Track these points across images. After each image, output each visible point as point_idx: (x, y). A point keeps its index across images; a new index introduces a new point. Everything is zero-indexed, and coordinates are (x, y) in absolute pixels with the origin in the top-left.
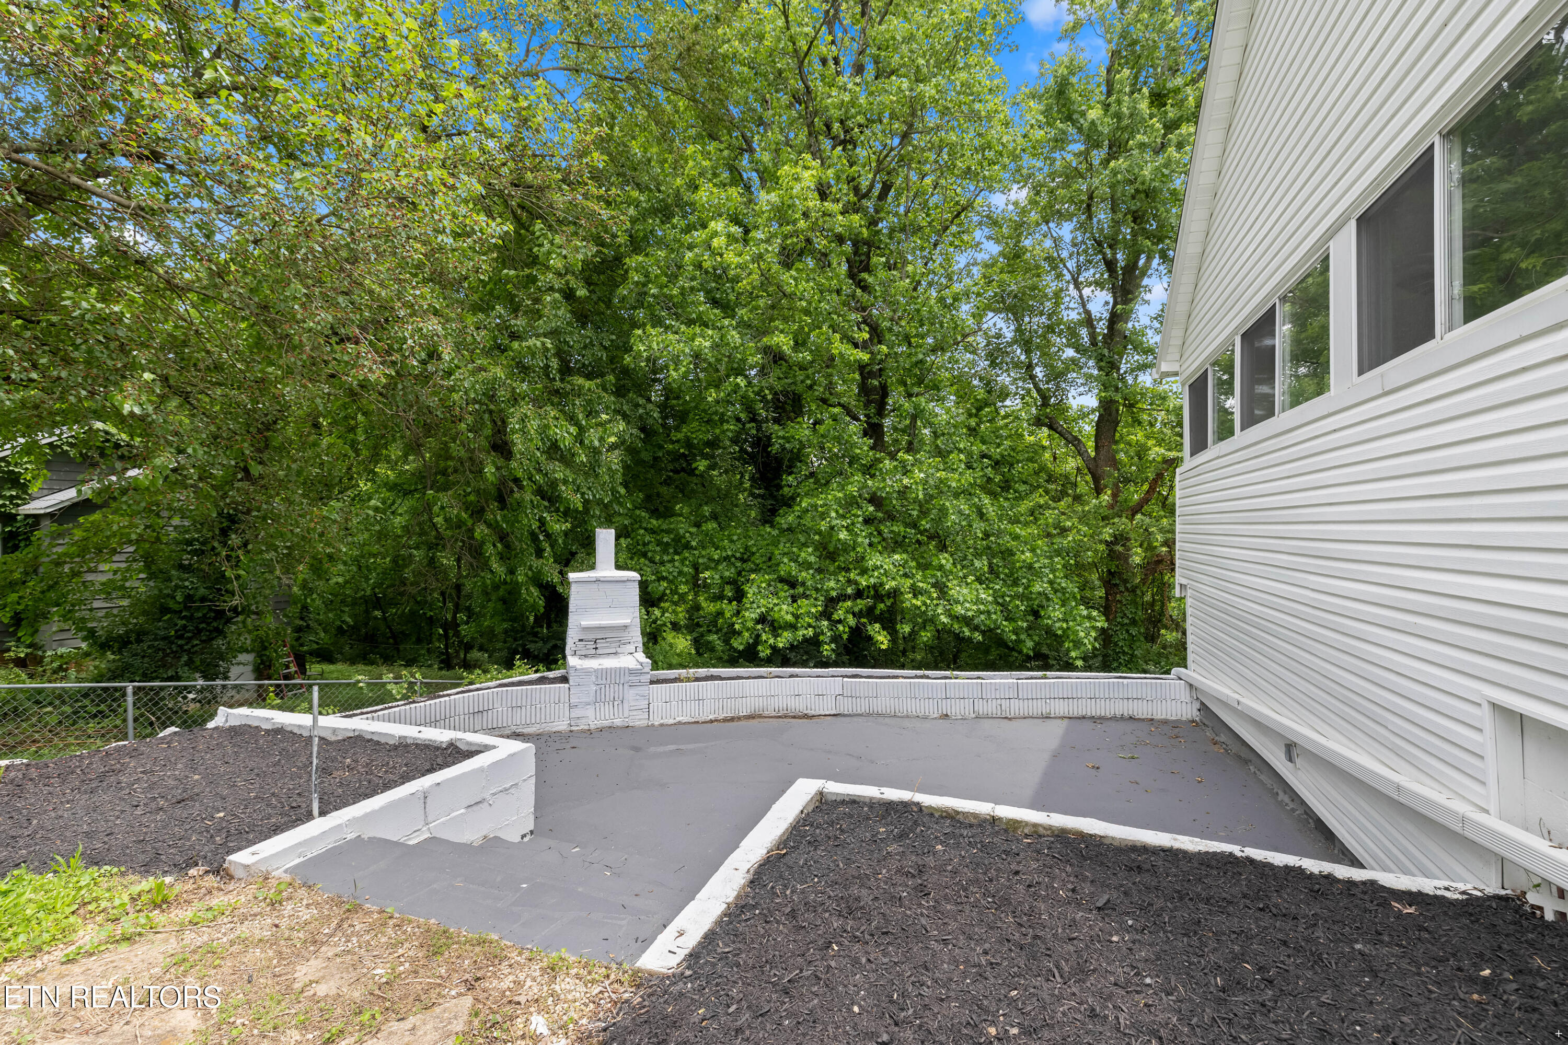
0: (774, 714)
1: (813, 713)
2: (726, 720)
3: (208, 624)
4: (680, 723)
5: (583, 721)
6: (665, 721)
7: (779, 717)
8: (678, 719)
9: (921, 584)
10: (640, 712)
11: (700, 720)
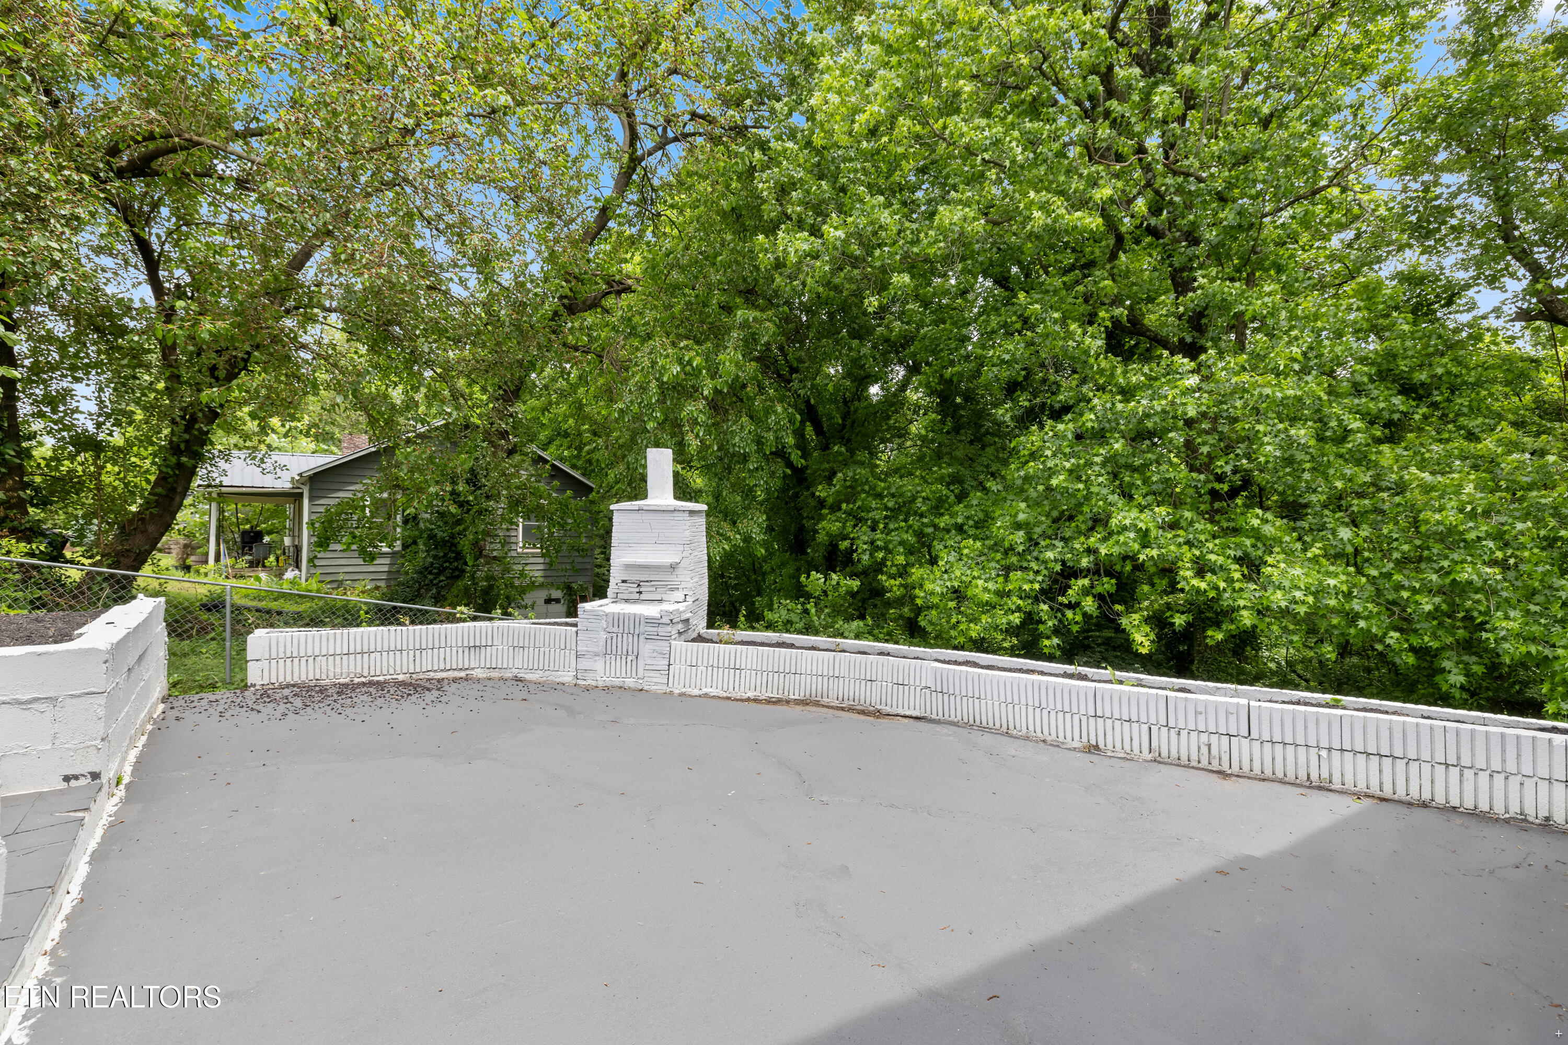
0: (836, 703)
1: (888, 709)
2: (769, 701)
3: (451, 563)
4: (706, 695)
5: (591, 675)
6: (688, 691)
7: (842, 709)
8: (705, 690)
9: (1213, 557)
10: (657, 674)
11: (733, 695)
